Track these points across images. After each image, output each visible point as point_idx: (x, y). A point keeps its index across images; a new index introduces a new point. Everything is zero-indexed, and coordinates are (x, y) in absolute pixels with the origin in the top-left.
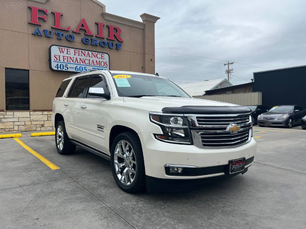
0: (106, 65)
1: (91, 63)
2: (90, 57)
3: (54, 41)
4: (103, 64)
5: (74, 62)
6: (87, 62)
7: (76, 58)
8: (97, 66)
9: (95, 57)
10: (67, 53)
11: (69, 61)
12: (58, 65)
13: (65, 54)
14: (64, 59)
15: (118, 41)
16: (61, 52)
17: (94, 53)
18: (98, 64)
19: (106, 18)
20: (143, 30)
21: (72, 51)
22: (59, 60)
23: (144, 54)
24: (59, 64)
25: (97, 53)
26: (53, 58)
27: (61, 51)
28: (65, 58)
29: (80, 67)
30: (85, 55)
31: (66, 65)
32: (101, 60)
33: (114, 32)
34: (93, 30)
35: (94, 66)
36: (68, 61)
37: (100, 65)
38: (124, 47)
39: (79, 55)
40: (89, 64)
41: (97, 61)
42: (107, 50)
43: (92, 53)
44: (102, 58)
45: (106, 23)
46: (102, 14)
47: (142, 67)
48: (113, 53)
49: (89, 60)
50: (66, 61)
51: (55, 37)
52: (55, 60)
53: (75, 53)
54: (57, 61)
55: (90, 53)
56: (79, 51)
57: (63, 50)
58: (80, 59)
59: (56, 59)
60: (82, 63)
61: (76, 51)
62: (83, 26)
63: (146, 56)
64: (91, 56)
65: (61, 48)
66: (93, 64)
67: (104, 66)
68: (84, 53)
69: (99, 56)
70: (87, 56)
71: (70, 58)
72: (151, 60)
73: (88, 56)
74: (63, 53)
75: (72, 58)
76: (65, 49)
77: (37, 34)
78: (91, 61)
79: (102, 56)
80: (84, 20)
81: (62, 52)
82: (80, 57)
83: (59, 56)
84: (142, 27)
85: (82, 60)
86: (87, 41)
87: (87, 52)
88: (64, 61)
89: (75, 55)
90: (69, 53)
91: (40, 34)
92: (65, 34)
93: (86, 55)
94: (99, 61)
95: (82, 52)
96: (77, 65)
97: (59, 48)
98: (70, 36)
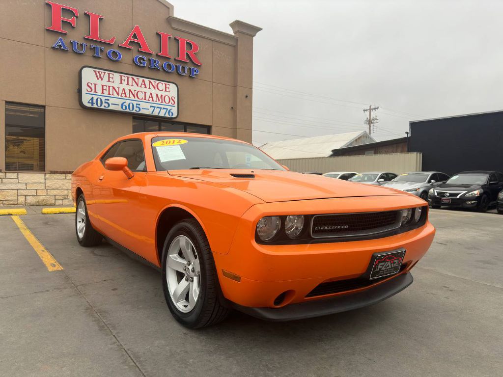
0: (173, 103)
1: (147, 98)
2: (146, 87)
3: (88, 60)
4: (167, 100)
5: (120, 94)
6: (141, 95)
7: (124, 89)
8: (158, 103)
9: (154, 88)
10: (109, 81)
11: (111, 93)
12: (92, 99)
13: (105, 82)
14: (103, 89)
15: (193, 63)
16: (98, 79)
17: (152, 81)
18: (159, 100)
19: (174, 26)
20: (235, 47)
21: (117, 76)
22: (95, 92)
23: (235, 86)
24: (95, 98)
25: (157, 82)
26: (84, 88)
27: (98, 76)
28: (105, 88)
29: (130, 103)
30: (137, 85)
31: (105, 99)
32: (164, 93)
33: (186, 50)
34: (152, 45)
35: (153, 102)
36: (109, 94)
38: (202, 73)
39: (128, 84)
40: (145, 99)
41: (157, 95)
42: (174, 78)
43: (150, 82)
44: (166, 91)
45: (172, 34)
46: (167, 19)
47: (232, 108)
48: (185, 82)
49: (145, 93)
50: (106, 93)
51: (90, 54)
52: (87, 91)
53: (121, 80)
54: (92, 93)
55: (147, 81)
56: (128, 78)
57: (102, 75)
58: (130, 90)
59: (89, 90)
60: (132, 98)
61: (123, 78)
62: (135, 36)
63: (239, 89)
64: (148, 87)
65: (99, 72)
66: (151, 99)
67: (170, 104)
68: (137, 80)
69: (162, 86)
70: (141, 87)
71: (114, 88)
72: (247, 96)
73: (143, 86)
74: (102, 80)
75: (117, 90)
76: (105, 73)
77: (59, 49)
78: (148, 95)
79: (166, 88)
80: (137, 28)
81: (100, 79)
82: (129, 87)
83: (95, 85)
84: (233, 43)
85: (133, 92)
86: (142, 61)
87: (141, 79)
88: (103, 93)
89: (121, 83)
90: (111, 80)
91: (65, 47)
92: (108, 50)
93: (140, 85)
94: (162, 96)
95: (133, 79)
97: (95, 71)
98: (115, 53)
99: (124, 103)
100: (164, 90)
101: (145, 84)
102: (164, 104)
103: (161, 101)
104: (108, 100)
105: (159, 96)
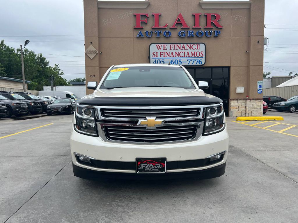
0: (202, 55)
1: (186, 56)
2: (185, 49)
3: (154, 40)
4: (198, 54)
5: (170, 56)
6: (182, 54)
7: (172, 53)
8: (192, 57)
9: (190, 48)
10: (164, 49)
11: (165, 56)
12: (155, 61)
13: (162, 50)
14: (161, 55)
15: (216, 27)
16: (158, 49)
17: (189, 45)
18: (193, 56)
19: (203, 7)
20: (249, 9)
21: (168, 46)
22: (157, 56)
23: (249, 36)
24: (157, 60)
25: (192, 44)
26: (152, 55)
27: (158, 47)
28: (162, 53)
29: (175, 60)
30: (180, 48)
31: (162, 60)
32: (196, 51)
33: (212, 20)
34: (189, 22)
35: (189, 57)
36: (164, 56)
37: (195, 56)
38: (223, 33)
39: (174, 49)
40: (184, 56)
41: (192, 52)
42: (204, 40)
43: (187, 45)
44: (197, 49)
45: (203, 12)
46: (199, 4)
47: (247, 52)
48: (211, 42)
49: (184, 52)
50: (162, 56)
51: (154, 36)
52: (153, 57)
53: (171, 47)
54: (155, 57)
55: (185, 45)
56: (174, 45)
57: (160, 47)
58: (176, 52)
59: (154, 56)
60: (177, 57)
61: (172, 46)
62: (179, 20)
63: (252, 38)
64: (186, 48)
65: (159, 45)
66: (188, 56)
67: (200, 57)
68: (179, 46)
69: (195, 47)
70: (182, 49)
71: (166, 53)
72: (258, 42)
73: (183, 48)
74: (160, 49)
75: (168, 53)
76: (162, 45)
77: (140, 37)
78: (186, 54)
79: (197, 47)
80: (180, 15)
81: (159, 49)
82: (175, 51)
83: (157, 53)
84: (247, 7)
85: (178, 53)
86: (183, 34)
87: (182, 45)
88: (161, 57)
89: (171, 49)
90: (165, 48)
91: (142, 35)
92: (163, 32)
93: (181, 48)
94: (195, 52)
95: (177, 45)
96: (173, 59)
97: (157, 46)
98: (167, 33)
99: (172, 60)
100: (196, 48)
101: (184, 47)
102: (196, 57)
103: (194, 56)
104: (164, 60)
105: (193, 53)
